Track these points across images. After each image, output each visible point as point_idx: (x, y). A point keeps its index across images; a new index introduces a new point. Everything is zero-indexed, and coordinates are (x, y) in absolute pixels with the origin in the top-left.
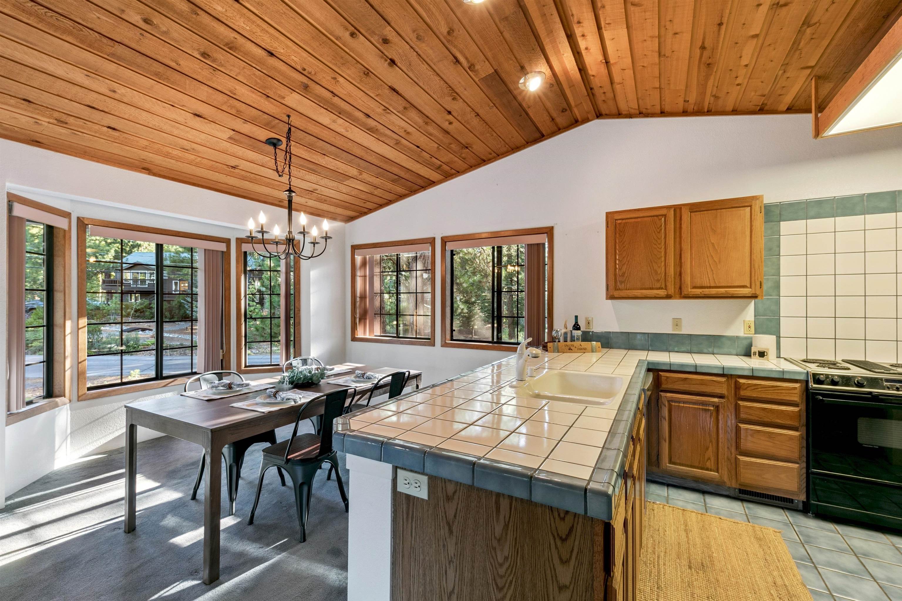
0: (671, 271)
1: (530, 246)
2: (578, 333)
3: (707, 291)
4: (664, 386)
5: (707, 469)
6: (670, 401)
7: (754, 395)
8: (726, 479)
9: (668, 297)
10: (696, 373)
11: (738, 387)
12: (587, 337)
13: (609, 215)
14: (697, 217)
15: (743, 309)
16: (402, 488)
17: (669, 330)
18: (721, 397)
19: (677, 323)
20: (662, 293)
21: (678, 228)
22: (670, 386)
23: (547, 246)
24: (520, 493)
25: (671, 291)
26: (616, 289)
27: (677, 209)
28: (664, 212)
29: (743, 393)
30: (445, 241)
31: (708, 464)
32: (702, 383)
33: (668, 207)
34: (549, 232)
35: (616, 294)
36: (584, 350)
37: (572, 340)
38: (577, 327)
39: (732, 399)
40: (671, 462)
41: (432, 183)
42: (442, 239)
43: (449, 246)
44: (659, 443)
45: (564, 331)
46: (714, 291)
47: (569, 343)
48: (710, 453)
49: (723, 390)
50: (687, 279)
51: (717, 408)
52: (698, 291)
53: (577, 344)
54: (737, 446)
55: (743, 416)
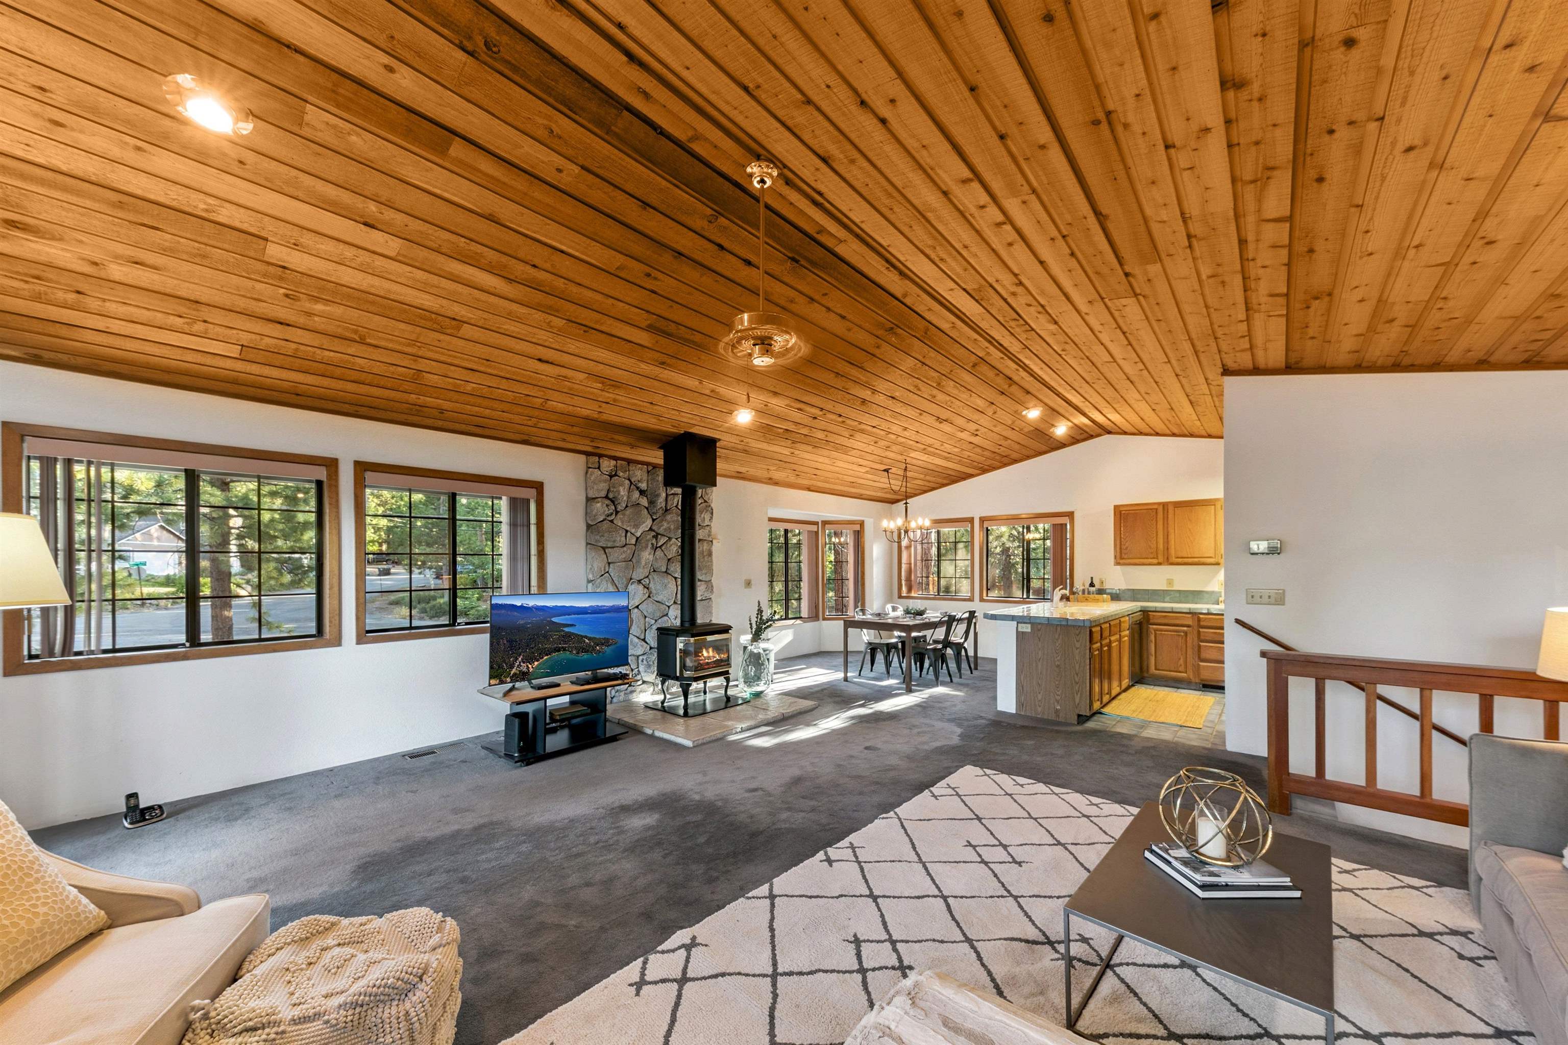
0: (1161, 546)
1: (1054, 525)
2: (1092, 589)
3: (1186, 560)
4: (1151, 621)
5: (1180, 672)
6: (1155, 630)
7: (1209, 624)
8: (1191, 677)
9: (1159, 564)
10: (1173, 612)
11: (1199, 620)
12: (1101, 592)
13: (1116, 508)
14: (1178, 511)
15: (1217, 572)
16: (1020, 630)
17: (1164, 587)
18: (1188, 626)
19: (1170, 582)
20: (1155, 561)
21: (1166, 518)
22: (1156, 621)
23: (1068, 527)
24: (1064, 623)
25: (1161, 560)
26: (1121, 558)
27: (1165, 505)
28: (1155, 507)
29: (1202, 623)
30: (982, 520)
31: (1180, 669)
32: (1177, 618)
33: (1159, 504)
34: (1070, 515)
35: (1122, 561)
36: (1097, 601)
37: (1089, 593)
38: (1092, 585)
39: (1196, 628)
40: (1156, 669)
41: (971, 476)
42: (980, 518)
43: (986, 524)
44: (1148, 658)
45: (1082, 588)
46: (1190, 560)
47: (1086, 595)
48: (1181, 662)
49: (1190, 623)
50: (1172, 552)
51: (1186, 633)
52: (1180, 560)
53: (1091, 596)
54: (1199, 657)
55: (1202, 638)
